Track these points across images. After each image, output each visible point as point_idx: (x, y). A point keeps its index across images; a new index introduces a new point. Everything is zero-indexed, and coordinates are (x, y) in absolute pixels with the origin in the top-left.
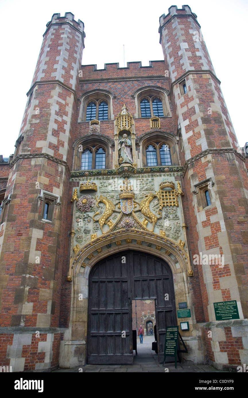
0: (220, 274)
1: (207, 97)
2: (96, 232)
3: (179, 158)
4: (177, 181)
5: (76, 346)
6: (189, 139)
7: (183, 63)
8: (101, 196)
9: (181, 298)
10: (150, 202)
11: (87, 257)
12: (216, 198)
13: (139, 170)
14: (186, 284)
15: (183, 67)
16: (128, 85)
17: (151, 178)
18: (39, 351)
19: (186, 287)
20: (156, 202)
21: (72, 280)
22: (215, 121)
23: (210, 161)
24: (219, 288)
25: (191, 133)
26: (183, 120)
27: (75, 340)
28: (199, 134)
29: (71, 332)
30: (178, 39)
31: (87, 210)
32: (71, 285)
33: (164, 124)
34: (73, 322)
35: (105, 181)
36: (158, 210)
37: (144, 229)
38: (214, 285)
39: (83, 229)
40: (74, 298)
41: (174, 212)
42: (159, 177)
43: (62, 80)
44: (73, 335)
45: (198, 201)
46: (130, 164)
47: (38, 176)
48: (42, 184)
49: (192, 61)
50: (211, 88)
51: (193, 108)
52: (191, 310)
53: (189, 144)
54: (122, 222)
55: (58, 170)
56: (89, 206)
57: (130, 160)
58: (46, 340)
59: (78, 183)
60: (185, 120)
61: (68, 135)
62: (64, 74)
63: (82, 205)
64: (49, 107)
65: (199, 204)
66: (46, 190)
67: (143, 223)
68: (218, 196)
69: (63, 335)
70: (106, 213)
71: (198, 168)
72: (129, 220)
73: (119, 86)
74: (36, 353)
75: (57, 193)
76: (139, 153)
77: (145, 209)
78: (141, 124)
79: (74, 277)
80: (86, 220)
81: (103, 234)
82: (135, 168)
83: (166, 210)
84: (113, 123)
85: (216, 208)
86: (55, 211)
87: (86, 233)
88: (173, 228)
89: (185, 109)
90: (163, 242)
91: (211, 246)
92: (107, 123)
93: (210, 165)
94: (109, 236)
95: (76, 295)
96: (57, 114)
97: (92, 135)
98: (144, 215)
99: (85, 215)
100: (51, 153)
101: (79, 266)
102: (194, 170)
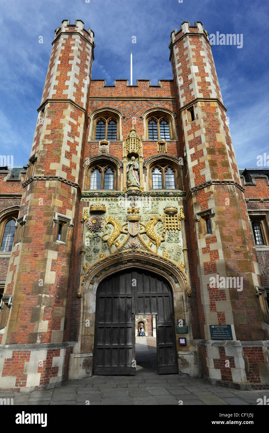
0: (217, 298)
1: (213, 127)
2: (104, 251)
3: (183, 184)
4: (180, 205)
5: (84, 359)
6: (194, 168)
7: (193, 89)
8: (110, 217)
9: (180, 316)
10: (155, 225)
11: (96, 275)
12: (216, 228)
13: (146, 193)
14: (185, 303)
15: (192, 93)
16: (138, 105)
17: (156, 202)
18: (53, 366)
19: (185, 305)
20: (160, 224)
21: (82, 296)
22: (219, 152)
23: (213, 192)
24: (215, 310)
25: (196, 162)
26: (189, 148)
27: (84, 353)
28: (204, 164)
29: (80, 346)
30: (188, 61)
31: (97, 231)
32: (81, 301)
33: (170, 148)
34: (82, 336)
35: (113, 202)
36: (162, 233)
37: (149, 251)
38: (210, 308)
39: (92, 248)
40: (83, 313)
41: (177, 235)
42: (163, 201)
43: (73, 99)
44: (82, 348)
45: (199, 228)
46: (137, 187)
47: (52, 198)
48: (57, 207)
49: (201, 87)
50: (217, 117)
51: (200, 137)
52: (188, 327)
53: (193, 173)
54: (128, 243)
55: (70, 193)
56: (99, 226)
57: (137, 184)
58: (59, 355)
59: (88, 203)
60: (191, 148)
61: (80, 157)
62: (75, 92)
63: (92, 226)
64: (62, 128)
65: (200, 232)
66: (60, 213)
67: (148, 245)
68: (218, 226)
69: (73, 349)
70: (114, 234)
71: (201, 197)
72: (136, 241)
73: (128, 105)
74: (50, 368)
75: (70, 215)
76: (146, 177)
77: (150, 232)
78: (148, 147)
79: (83, 293)
80: (96, 240)
81: (111, 253)
82: (141, 191)
83: (168, 233)
84: (122, 145)
85: (216, 237)
86: (68, 233)
87: (95, 252)
88: (174, 250)
89: (191, 137)
90: (166, 263)
91: (209, 272)
92: (116, 144)
93: (212, 195)
94: (116, 255)
95: (85, 311)
96: (69, 135)
97: (102, 156)
98: (149, 237)
99: (95, 235)
100: (64, 175)
101: (88, 283)
102: (197, 199)
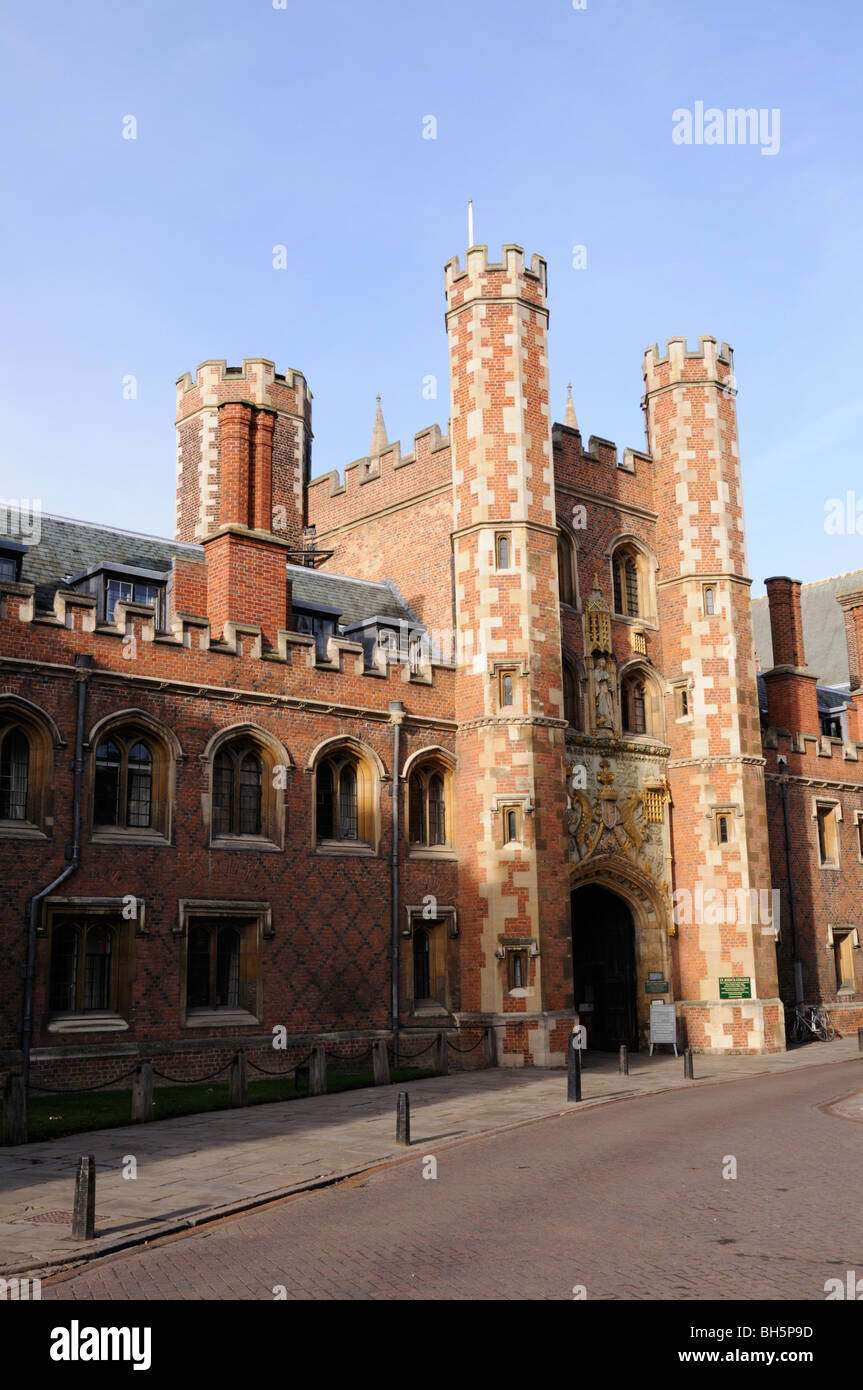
0: (733, 943)
4: (662, 775)
6: (710, 718)
7: (718, 541)
9: (654, 966)
10: (634, 810)
12: (741, 839)
13: (622, 745)
14: (664, 946)
15: (716, 550)
16: (599, 517)
17: (635, 765)
19: (665, 950)
20: (640, 810)
24: (729, 960)
25: (714, 709)
26: (699, 671)
28: (730, 719)
33: (648, 644)
36: (641, 826)
37: (627, 857)
38: (721, 956)
41: (657, 832)
45: (711, 831)
46: (613, 730)
49: (732, 545)
51: (725, 660)
52: (669, 984)
53: (707, 727)
54: (603, 841)
57: (612, 724)
60: (706, 675)
67: (626, 846)
70: (583, 822)
71: (718, 778)
72: (611, 839)
77: (630, 823)
78: (620, 638)
81: (582, 860)
83: (649, 826)
84: (581, 622)
85: (739, 853)
89: (708, 652)
90: (643, 880)
92: (573, 620)
93: (740, 782)
98: (627, 832)
102: (711, 779)
